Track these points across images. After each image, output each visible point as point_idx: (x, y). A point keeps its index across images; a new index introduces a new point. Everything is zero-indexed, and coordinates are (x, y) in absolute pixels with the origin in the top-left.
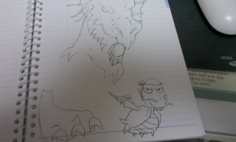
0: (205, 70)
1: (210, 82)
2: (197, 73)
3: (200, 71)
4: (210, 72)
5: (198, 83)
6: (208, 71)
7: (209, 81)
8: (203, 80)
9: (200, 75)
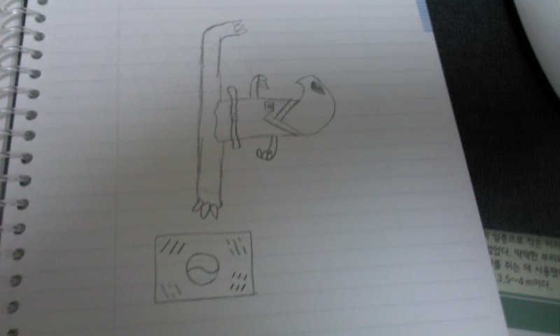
0: (535, 237)
1: (548, 276)
2: (512, 246)
3: (520, 241)
4: (548, 243)
5: (512, 279)
6: (543, 239)
7: (546, 272)
8: (528, 268)
9: (519, 253)
